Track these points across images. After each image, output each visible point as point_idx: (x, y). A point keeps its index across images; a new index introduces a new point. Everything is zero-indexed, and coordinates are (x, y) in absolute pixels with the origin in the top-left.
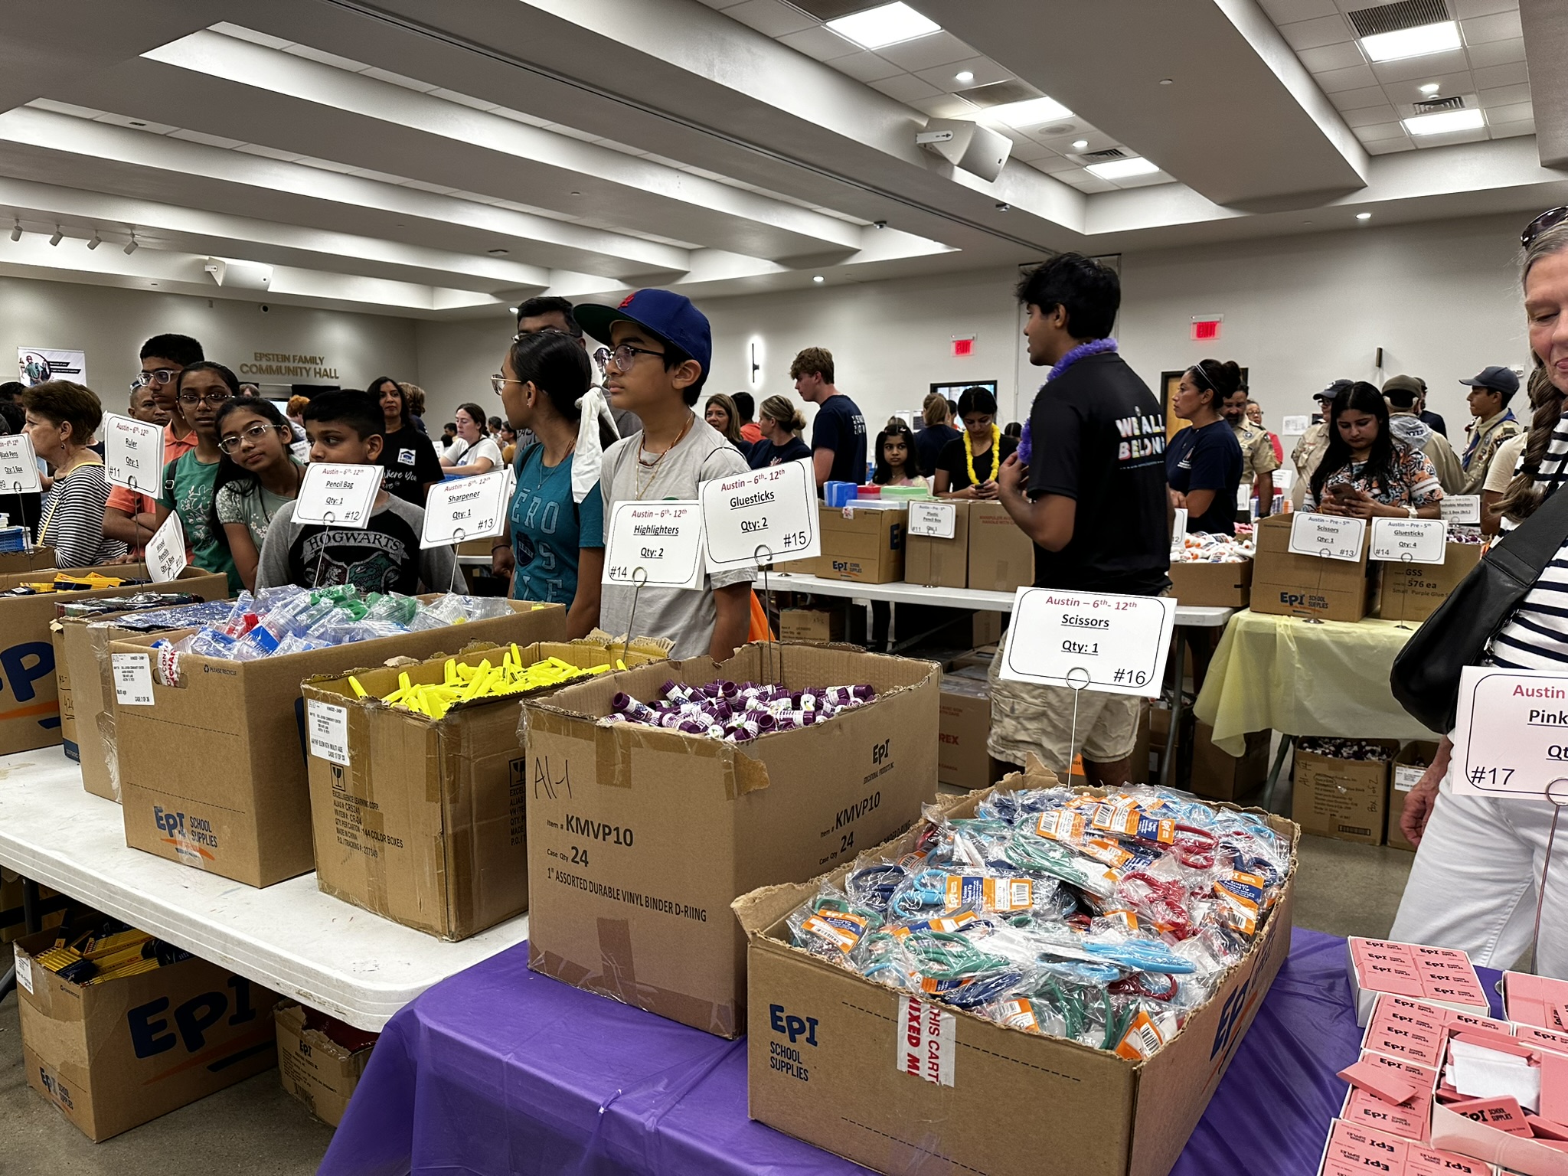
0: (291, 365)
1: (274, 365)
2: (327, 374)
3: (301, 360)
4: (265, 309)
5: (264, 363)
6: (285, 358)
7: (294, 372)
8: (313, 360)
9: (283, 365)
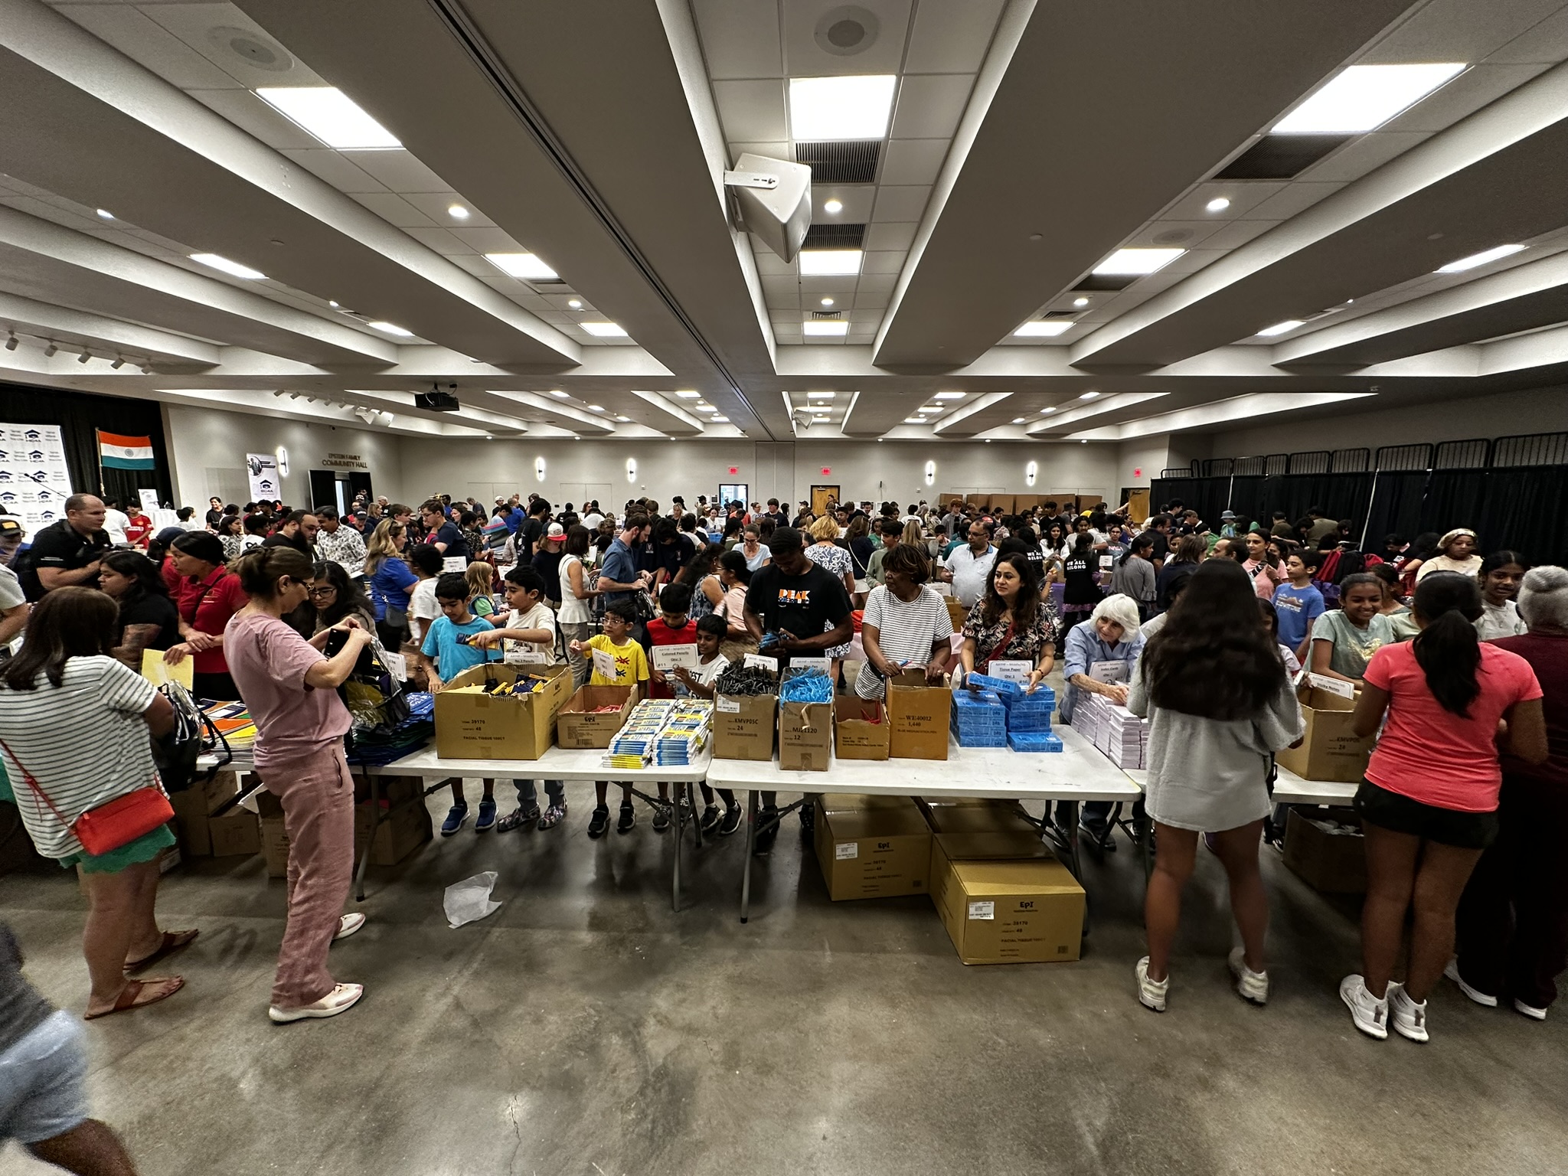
0: (346, 460)
1: (338, 460)
2: (361, 465)
3: (351, 457)
4: (334, 428)
5: (333, 460)
6: (343, 457)
7: (347, 464)
8: (355, 458)
9: (342, 460)
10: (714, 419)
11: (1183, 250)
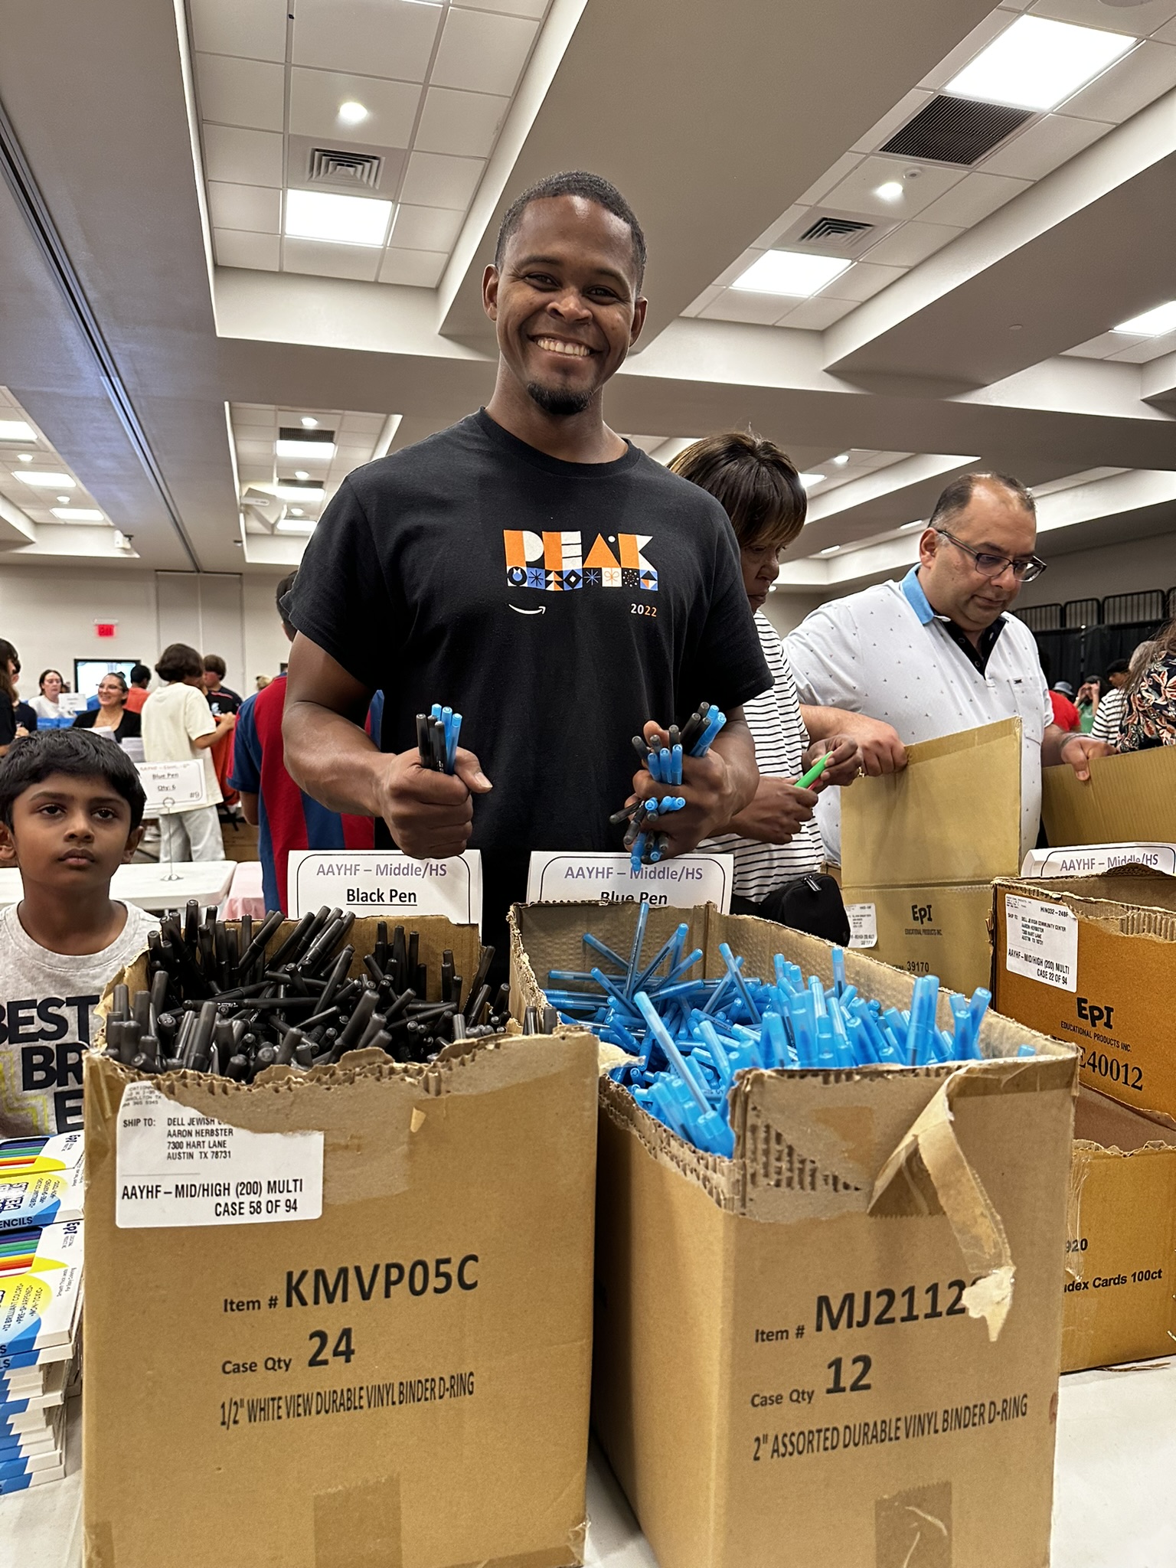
10: (62, 514)
11: (1132, 40)
